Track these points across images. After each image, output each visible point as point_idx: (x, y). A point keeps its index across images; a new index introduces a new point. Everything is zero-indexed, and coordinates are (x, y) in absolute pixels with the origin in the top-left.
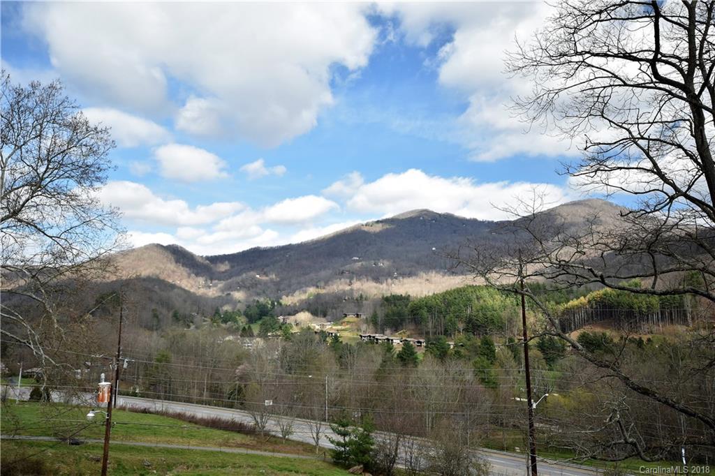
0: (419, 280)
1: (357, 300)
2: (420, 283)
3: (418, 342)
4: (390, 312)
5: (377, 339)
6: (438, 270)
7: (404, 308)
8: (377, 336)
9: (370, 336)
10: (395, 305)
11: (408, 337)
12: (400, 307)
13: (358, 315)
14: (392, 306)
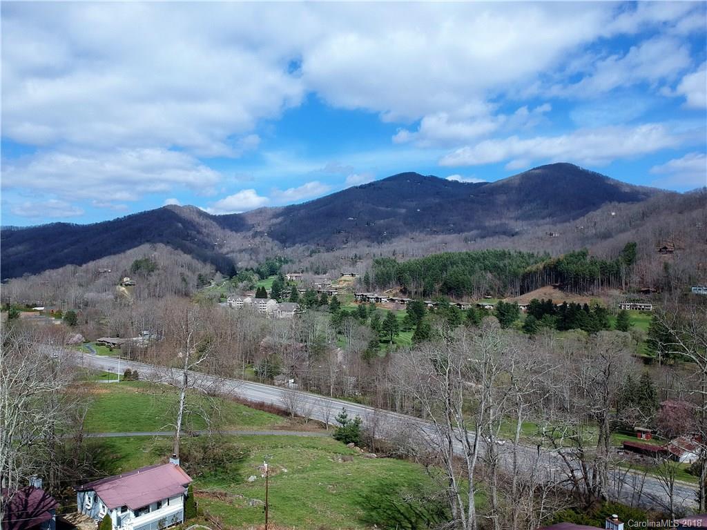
0: (405, 239)
1: (352, 259)
2: (407, 241)
3: (402, 301)
4: (380, 273)
5: (368, 298)
6: (421, 229)
7: (391, 268)
8: (368, 294)
9: (363, 295)
10: (384, 267)
11: (394, 296)
12: (388, 269)
13: (352, 275)
14: (382, 267)
